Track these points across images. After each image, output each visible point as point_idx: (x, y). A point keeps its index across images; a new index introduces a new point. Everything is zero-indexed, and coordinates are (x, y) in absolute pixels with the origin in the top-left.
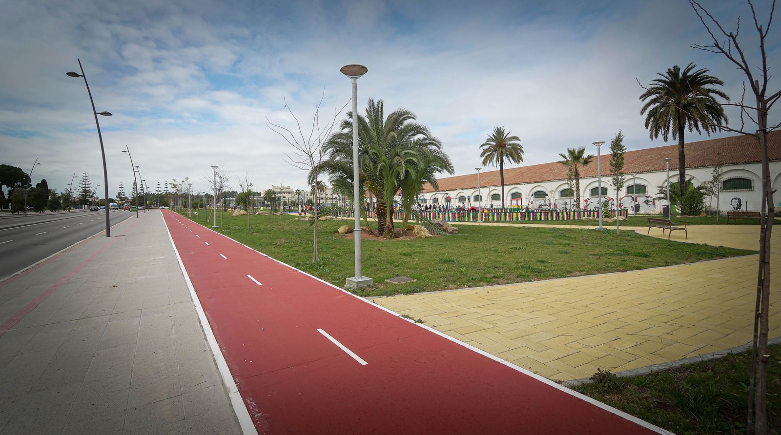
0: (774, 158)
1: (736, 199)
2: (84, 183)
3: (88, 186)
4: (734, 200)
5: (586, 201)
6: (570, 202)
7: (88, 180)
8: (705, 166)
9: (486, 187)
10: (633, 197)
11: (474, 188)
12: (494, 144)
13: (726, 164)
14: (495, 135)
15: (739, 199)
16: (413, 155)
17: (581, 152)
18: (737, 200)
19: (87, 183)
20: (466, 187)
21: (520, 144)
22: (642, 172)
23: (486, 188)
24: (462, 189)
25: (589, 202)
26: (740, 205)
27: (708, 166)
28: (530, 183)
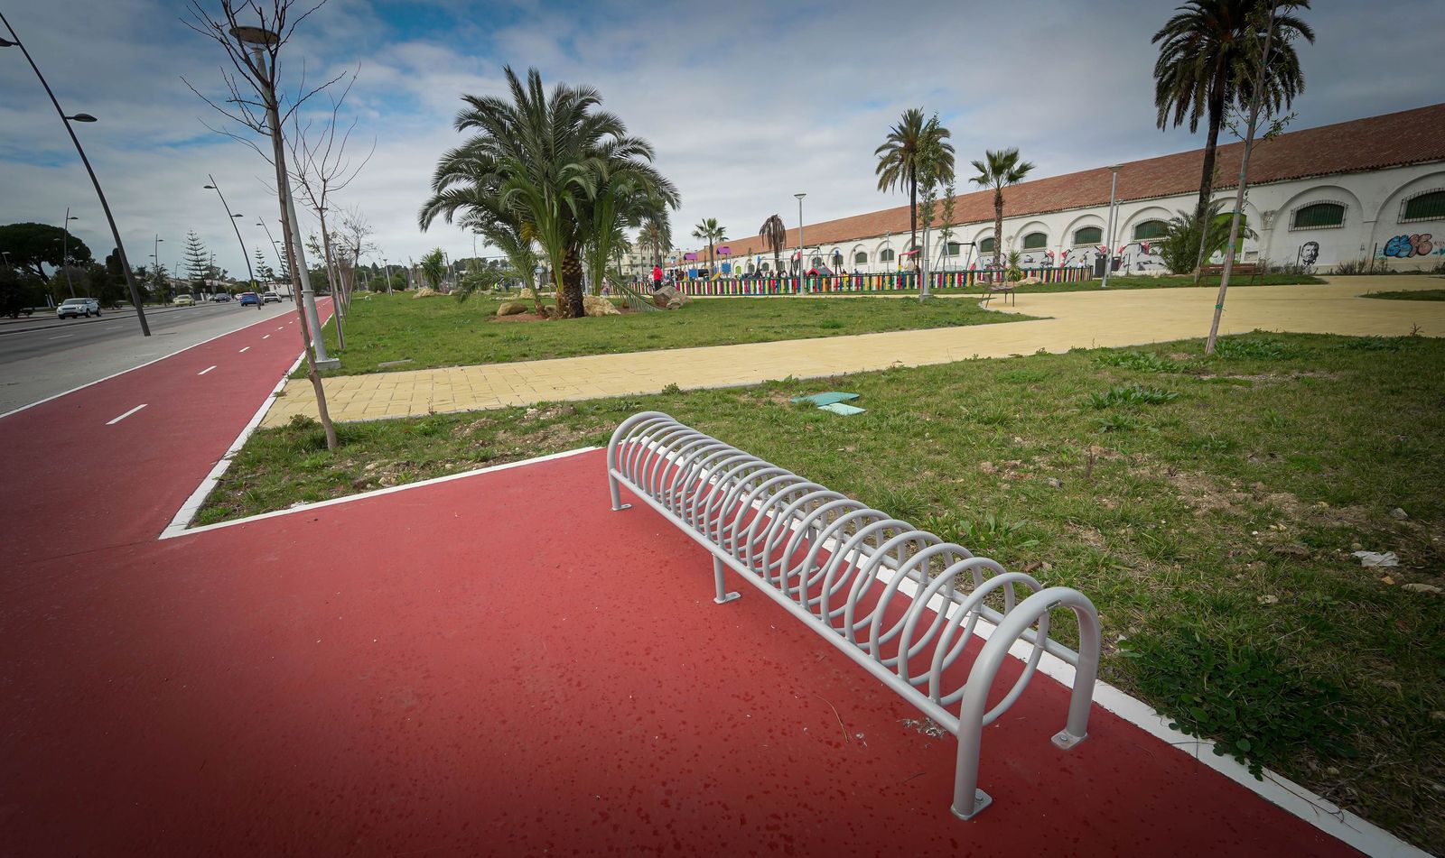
0: (1391, 163)
1: (1311, 244)
2: (193, 252)
3: (202, 257)
4: (1308, 247)
5: (1065, 255)
6: (1038, 257)
7: (201, 246)
8: (1271, 180)
9: (901, 233)
10: (1143, 244)
11: (881, 236)
12: (902, 145)
13: (1308, 175)
14: (904, 126)
15: (1316, 245)
16: (578, 173)
17: (1012, 158)
18: (1312, 247)
19: (198, 252)
20: (870, 234)
21: (951, 144)
22: (1164, 196)
23: (900, 236)
24: (862, 239)
25: (1069, 257)
26: (1314, 256)
27: (1276, 180)
28: (976, 222)
